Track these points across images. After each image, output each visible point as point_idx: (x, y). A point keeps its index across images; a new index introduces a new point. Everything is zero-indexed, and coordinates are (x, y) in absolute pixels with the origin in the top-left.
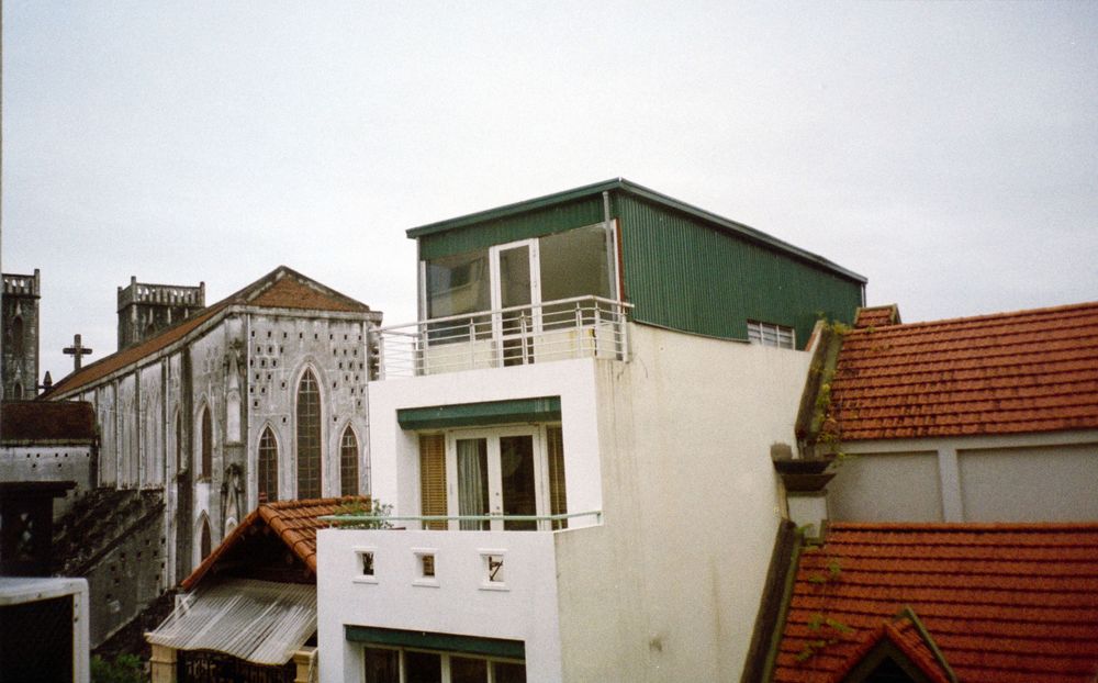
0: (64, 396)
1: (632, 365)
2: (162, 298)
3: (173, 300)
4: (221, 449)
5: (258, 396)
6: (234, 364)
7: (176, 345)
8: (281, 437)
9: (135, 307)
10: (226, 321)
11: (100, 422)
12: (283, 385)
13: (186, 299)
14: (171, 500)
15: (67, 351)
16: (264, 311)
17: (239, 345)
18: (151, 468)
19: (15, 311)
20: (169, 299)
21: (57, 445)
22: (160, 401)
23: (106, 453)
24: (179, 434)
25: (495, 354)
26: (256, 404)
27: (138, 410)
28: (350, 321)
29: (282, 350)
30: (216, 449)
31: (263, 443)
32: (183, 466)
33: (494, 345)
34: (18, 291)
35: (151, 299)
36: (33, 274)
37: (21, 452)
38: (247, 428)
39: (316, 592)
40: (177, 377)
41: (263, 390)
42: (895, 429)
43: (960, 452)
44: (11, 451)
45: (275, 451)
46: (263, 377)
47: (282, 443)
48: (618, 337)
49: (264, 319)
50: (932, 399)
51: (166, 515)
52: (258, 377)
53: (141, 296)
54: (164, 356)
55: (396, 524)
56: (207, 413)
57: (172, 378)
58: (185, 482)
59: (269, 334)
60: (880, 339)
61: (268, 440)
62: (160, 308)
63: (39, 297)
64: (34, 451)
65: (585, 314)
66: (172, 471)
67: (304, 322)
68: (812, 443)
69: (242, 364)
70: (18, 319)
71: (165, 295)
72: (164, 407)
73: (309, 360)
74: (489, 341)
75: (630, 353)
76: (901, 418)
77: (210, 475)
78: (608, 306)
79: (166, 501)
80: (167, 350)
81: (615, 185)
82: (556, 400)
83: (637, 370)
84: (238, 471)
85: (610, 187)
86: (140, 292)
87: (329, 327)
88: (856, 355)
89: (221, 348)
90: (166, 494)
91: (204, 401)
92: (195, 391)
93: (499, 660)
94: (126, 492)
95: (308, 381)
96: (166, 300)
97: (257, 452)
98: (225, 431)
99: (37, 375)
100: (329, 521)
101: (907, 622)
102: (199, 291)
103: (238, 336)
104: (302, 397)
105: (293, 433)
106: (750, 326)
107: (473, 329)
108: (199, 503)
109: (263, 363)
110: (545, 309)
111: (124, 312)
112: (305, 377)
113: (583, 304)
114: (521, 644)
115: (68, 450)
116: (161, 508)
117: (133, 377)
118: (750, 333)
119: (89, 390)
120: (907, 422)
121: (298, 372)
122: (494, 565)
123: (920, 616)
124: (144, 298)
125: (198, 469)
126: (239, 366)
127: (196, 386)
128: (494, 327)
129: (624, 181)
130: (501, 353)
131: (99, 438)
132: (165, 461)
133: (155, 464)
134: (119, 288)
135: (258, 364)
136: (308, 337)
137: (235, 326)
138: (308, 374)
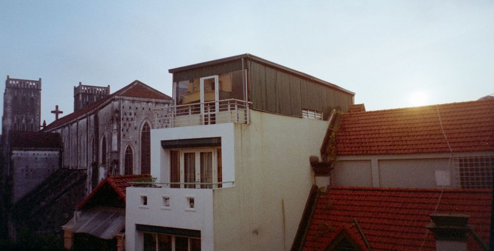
0: (49, 130)
1: (250, 126)
2: (92, 92)
3: (96, 92)
4: (110, 153)
5: (125, 133)
6: (115, 119)
7: (92, 111)
8: (134, 150)
9: (81, 95)
10: (112, 102)
11: (63, 141)
12: (136, 128)
13: (102, 92)
14: (90, 174)
15: (52, 112)
16: (128, 98)
17: (118, 111)
18: (82, 160)
19: (31, 95)
20: (95, 92)
21: (45, 150)
22: (86, 133)
23: (65, 154)
24: (93, 146)
25: (201, 120)
26: (124, 136)
27: (78, 137)
28: (164, 104)
29: (135, 114)
30: (108, 153)
31: (127, 151)
32: (94, 160)
33: (201, 116)
34: (32, 87)
35: (87, 92)
36: (38, 80)
37: (31, 153)
38: (120, 145)
39: (125, 211)
40: (92, 124)
41: (127, 130)
42: (356, 151)
43: (379, 160)
44: (27, 152)
45: (132, 155)
46: (127, 125)
47: (135, 152)
48: (246, 115)
49: (128, 102)
50: (371, 140)
51: (88, 180)
52: (125, 125)
53: (83, 90)
54: (87, 115)
55: (159, 185)
56: (104, 139)
57: (91, 124)
58: (95, 166)
59: (130, 108)
60: (354, 117)
61: (129, 151)
62: (91, 95)
63: (41, 90)
64: (36, 152)
65: (231, 106)
66: (90, 162)
67: (145, 103)
68: (326, 156)
69: (118, 120)
70: (32, 99)
71: (94, 90)
72: (87, 136)
73: (146, 118)
74: (199, 114)
75: (250, 121)
76: (359, 147)
77: (105, 164)
78: (242, 103)
79: (88, 174)
80: (89, 113)
81: (246, 56)
82: (219, 138)
83: (252, 127)
84: (117, 162)
85: (244, 57)
86: (83, 88)
87: (155, 105)
88: (346, 123)
89: (110, 113)
90: (88, 171)
91: (103, 134)
92: (100, 130)
93: (192, 238)
94: (73, 170)
95: (146, 127)
96: (93, 92)
97: (124, 155)
98: (111, 147)
99: (40, 122)
100: (132, 184)
101: (354, 224)
102: (108, 89)
103: (117, 108)
104: (143, 134)
105: (139, 148)
106: (303, 111)
107: (190, 110)
108: (101, 175)
109: (127, 119)
110: (220, 103)
111: (76, 96)
112: (145, 125)
113: (231, 102)
114: (200, 231)
115: (51, 152)
116: (86, 176)
117: (76, 124)
118: (303, 114)
119: (59, 128)
120: (361, 149)
121: (142, 123)
122: (192, 201)
123: (359, 222)
124: (85, 91)
125: (101, 161)
126: (117, 120)
127: (100, 128)
128: (201, 109)
129: (249, 55)
130: (204, 120)
131: (63, 147)
132: (87, 157)
133: (84, 159)
134: (75, 87)
135: (125, 119)
136: (146, 109)
137: (116, 104)
138: (146, 124)
